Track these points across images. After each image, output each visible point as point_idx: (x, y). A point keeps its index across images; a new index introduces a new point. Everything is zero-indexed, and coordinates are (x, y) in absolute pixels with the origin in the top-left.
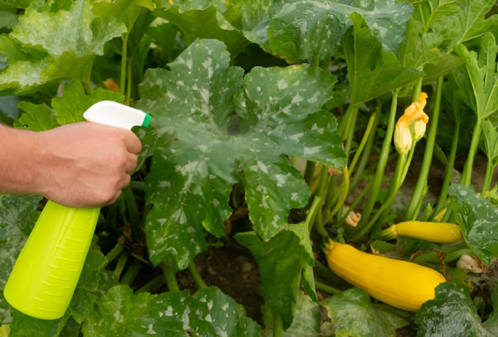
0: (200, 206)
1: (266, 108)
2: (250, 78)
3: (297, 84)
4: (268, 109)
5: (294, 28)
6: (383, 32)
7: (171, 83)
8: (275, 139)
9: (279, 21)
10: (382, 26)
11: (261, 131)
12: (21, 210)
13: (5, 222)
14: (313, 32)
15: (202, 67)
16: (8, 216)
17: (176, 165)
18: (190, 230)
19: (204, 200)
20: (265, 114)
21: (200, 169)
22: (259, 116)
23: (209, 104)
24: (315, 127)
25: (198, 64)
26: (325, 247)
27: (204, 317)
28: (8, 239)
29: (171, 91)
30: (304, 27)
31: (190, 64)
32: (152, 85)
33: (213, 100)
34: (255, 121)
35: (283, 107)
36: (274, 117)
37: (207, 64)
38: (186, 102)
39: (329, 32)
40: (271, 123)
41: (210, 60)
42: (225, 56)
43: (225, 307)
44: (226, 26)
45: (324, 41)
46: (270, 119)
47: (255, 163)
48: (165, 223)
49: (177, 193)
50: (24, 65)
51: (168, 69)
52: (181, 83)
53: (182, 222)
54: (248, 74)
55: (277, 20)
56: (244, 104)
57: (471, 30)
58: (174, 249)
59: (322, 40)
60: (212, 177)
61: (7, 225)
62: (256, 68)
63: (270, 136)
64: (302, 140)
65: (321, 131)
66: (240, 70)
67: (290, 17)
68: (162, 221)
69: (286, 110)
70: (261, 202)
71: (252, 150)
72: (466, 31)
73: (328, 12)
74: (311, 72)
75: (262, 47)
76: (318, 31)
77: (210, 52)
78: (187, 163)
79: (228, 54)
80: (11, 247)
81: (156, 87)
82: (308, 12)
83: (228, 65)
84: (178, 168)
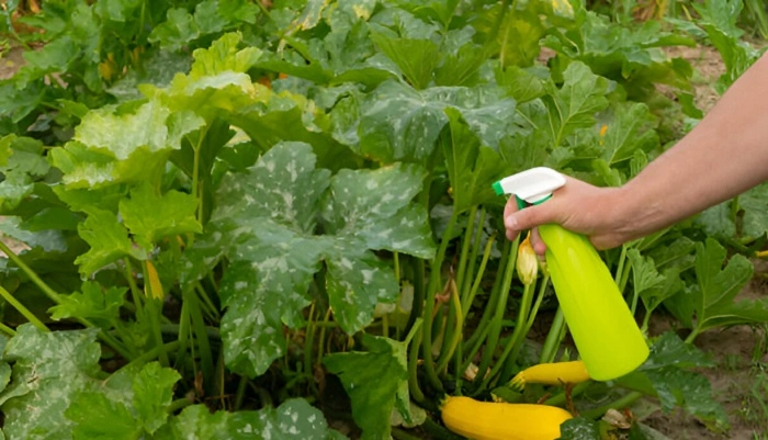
0: (280, 303)
1: (353, 209)
2: (337, 180)
3: (388, 182)
4: (356, 210)
5: (386, 125)
6: (484, 128)
7: (250, 186)
8: (362, 238)
9: (369, 119)
10: (482, 122)
11: (348, 233)
12: (76, 344)
13: (58, 356)
14: (408, 129)
15: (286, 170)
16: (61, 351)
17: (253, 261)
18: (270, 330)
19: (284, 295)
20: (353, 216)
21: (279, 265)
22: (346, 219)
23: (293, 209)
24: (404, 221)
25: (280, 167)
26: (440, 403)
27: (288, 429)
28: (61, 375)
29: (250, 194)
30: (398, 125)
31: (271, 167)
32: (229, 189)
33: (296, 204)
34: (342, 224)
35: (372, 206)
36: (362, 218)
37: (291, 168)
38: (266, 205)
39: (426, 130)
40: (359, 223)
41: (294, 161)
42: (311, 159)
43: (312, 419)
44: (312, 128)
45: (421, 139)
46: (359, 220)
47: (339, 260)
48: (242, 324)
49: (254, 292)
50: (89, 168)
51: (248, 172)
52: (260, 186)
53: (259, 322)
54: (336, 177)
55: (367, 118)
56: (330, 207)
57: (621, 149)
58: (251, 353)
59: (418, 137)
60: (292, 271)
61: (59, 360)
62: (343, 171)
63: (358, 236)
64: (391, 236)
65: (411, 224)
66: (327, 172)
67: (381, 114)
68: (238, 321)
69: (375, 210)
70: (344, 296)
71: (336, 247)
72: (615, 151)
73: (424, 109)
74: (403, 169)
75: (351, 148)
76: (413, 128)
77: (294, 154)
78: (265, 259)
79: (314, 156)
80: (65, 386)
81: (234, 191)
82: (403, 109)
83: (313, 167)
84: (255, 264)
